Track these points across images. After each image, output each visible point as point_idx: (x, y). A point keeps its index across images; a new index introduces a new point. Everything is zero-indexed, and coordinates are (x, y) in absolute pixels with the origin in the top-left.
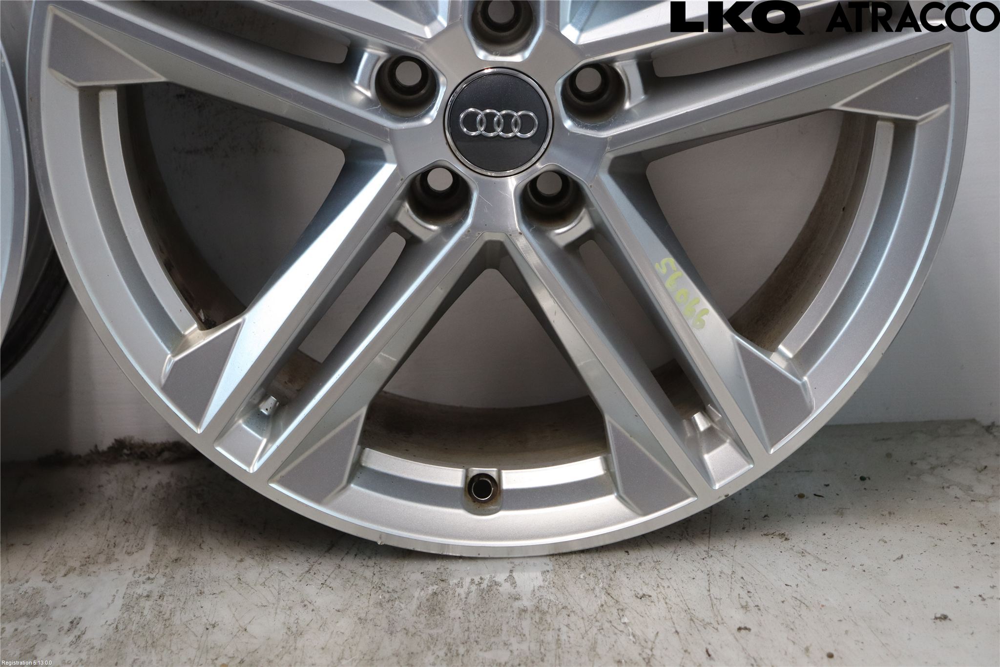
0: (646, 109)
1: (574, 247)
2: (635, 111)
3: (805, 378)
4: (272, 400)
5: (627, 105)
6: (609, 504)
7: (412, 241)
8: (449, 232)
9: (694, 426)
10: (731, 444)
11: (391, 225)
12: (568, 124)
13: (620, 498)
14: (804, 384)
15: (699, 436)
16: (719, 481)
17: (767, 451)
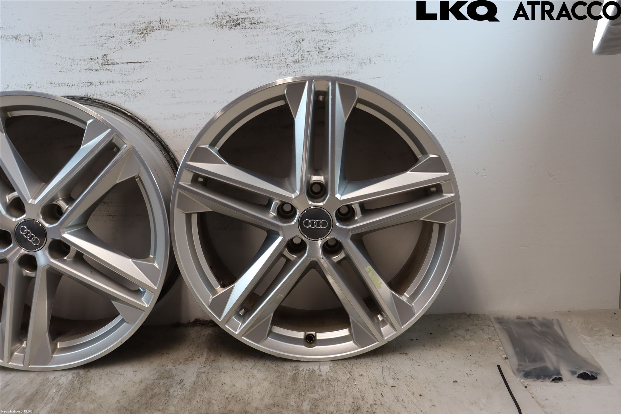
0: (362, 220)
1: (339, 262)
2: (359, 220)
3: (413, 304)
4: (243, 310)
5: (356, 218)
6: (350, 344)
7: (288, 260)
8: (300, 257)
9: (378, 319)
10: (389, 325)
11: (281, 255)
12: (338, 224)
13: (354, 342)
14: (412, 306)
15: (379, 321)
16: (386, 337)
17: (401, 327)
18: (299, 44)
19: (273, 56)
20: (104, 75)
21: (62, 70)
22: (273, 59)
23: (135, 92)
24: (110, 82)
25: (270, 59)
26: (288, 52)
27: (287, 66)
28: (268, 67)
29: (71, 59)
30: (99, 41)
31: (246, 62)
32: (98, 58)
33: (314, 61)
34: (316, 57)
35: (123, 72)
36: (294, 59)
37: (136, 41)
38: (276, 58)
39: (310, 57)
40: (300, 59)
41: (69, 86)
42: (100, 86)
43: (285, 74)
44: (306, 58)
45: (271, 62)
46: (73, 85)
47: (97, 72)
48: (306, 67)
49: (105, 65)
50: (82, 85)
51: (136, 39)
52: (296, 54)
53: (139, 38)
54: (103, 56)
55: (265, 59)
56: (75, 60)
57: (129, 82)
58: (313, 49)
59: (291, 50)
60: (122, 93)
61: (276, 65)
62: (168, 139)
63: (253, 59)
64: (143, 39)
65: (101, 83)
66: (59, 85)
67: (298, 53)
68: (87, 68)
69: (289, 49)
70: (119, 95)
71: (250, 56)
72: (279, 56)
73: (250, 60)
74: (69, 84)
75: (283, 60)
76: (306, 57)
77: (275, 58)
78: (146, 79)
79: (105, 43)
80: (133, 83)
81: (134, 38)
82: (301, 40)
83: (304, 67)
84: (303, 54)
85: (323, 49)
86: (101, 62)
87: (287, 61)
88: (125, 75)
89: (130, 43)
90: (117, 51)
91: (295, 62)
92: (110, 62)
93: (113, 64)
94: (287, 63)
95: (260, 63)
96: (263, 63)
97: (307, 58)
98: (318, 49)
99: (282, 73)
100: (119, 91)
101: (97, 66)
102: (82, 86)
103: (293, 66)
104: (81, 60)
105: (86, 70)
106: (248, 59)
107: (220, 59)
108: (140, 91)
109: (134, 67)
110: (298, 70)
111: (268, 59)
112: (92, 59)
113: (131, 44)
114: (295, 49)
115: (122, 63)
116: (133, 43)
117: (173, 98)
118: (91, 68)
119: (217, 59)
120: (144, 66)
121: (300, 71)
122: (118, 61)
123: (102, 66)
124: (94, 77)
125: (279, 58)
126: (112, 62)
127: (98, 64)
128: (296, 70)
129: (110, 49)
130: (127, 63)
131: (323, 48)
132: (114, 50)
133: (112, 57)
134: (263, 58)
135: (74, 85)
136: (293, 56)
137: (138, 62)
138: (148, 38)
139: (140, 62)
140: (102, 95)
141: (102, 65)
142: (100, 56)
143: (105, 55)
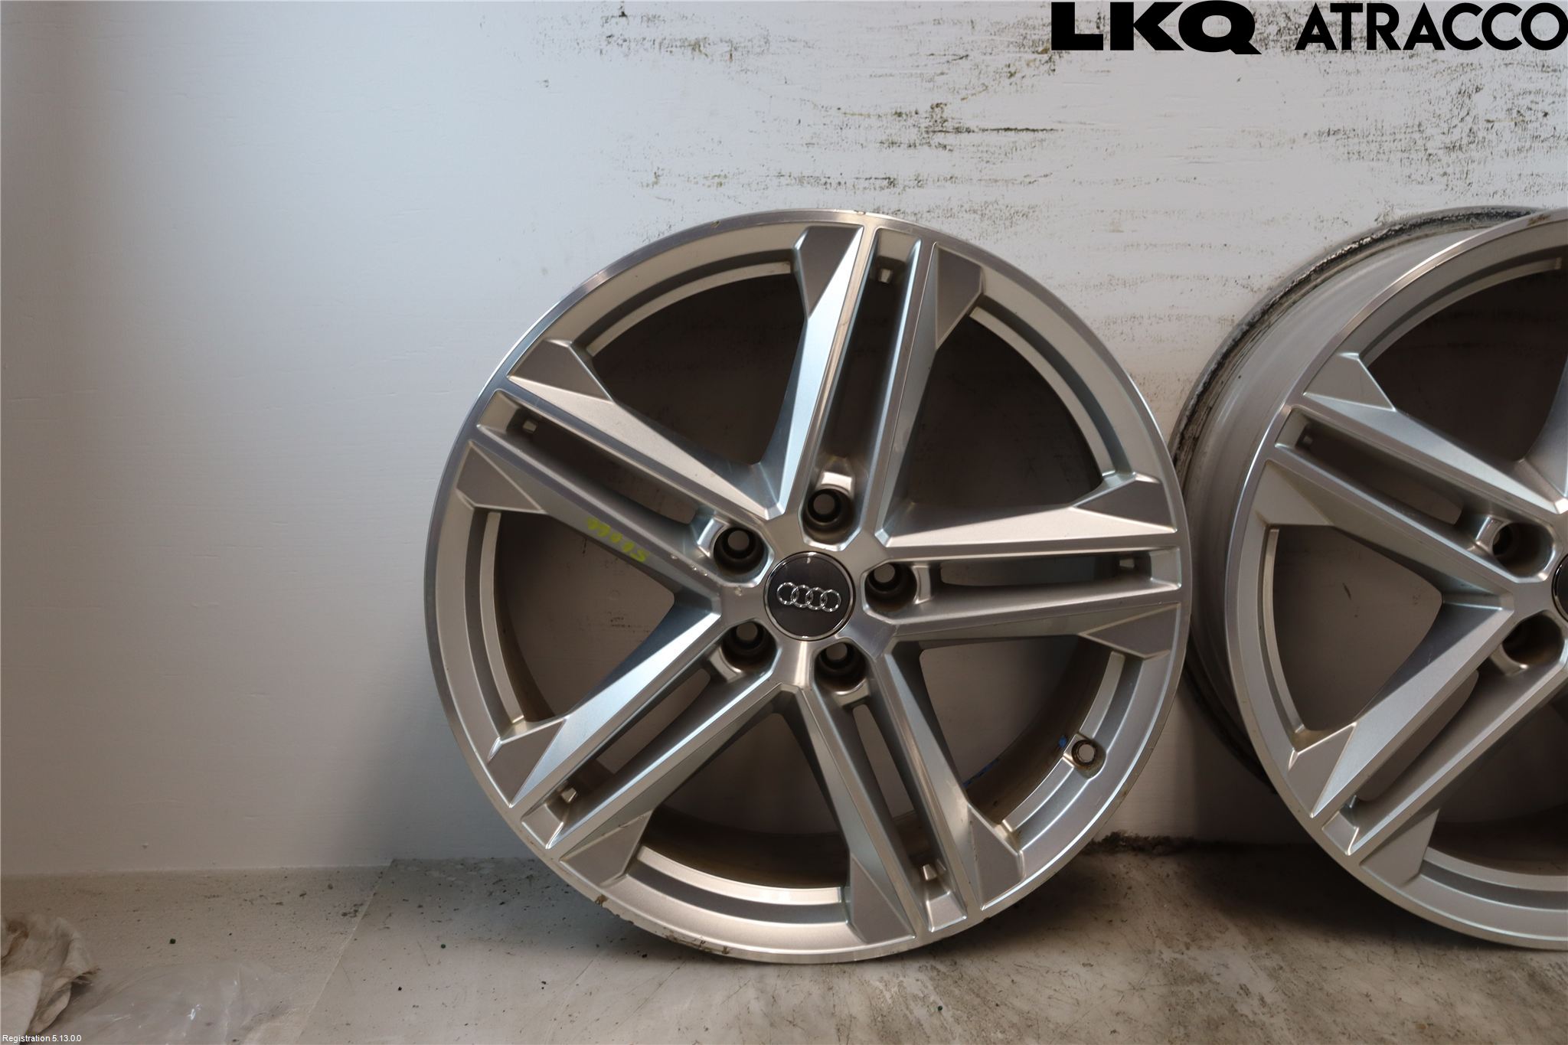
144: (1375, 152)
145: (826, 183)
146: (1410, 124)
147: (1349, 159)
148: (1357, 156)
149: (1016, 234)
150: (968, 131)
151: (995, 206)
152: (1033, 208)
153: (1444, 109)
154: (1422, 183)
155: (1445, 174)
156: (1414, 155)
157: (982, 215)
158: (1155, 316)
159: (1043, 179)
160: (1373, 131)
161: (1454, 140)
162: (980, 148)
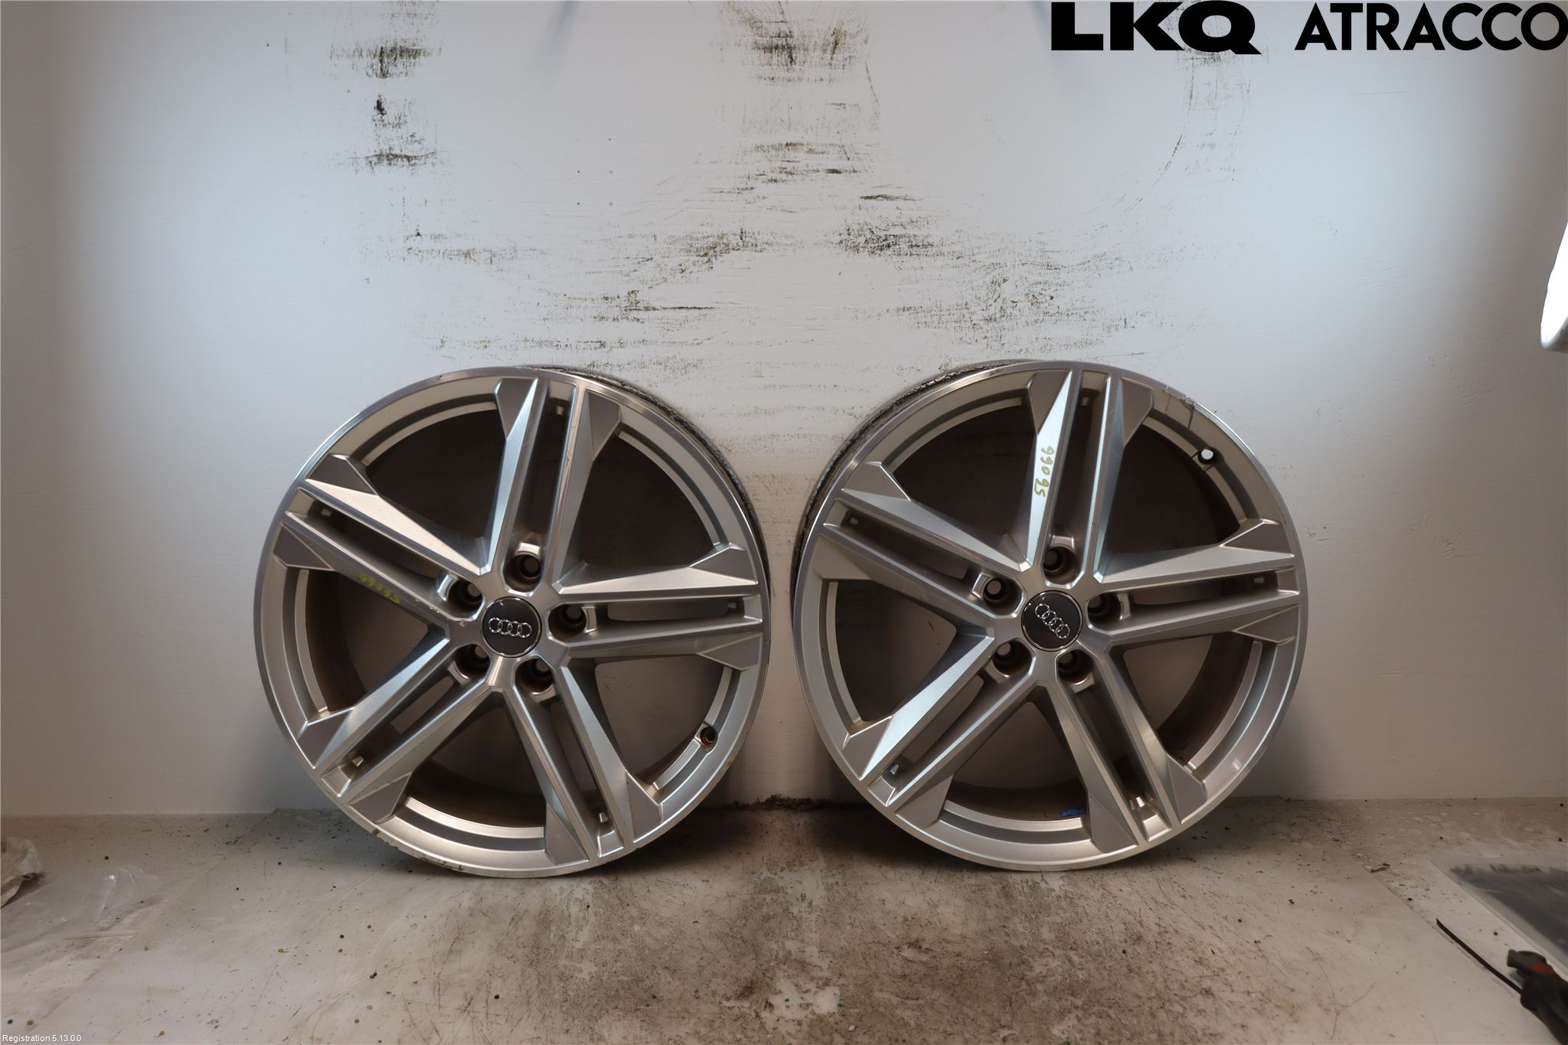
18: (998, 288)
19: (948, 308)
20: (628, 329)
21: (548, 317)
22: (947, 313)
23: (686, 363)
24: (639, 342)
25: (942, 313)
26: (976, 301)
27: (973, 328)
28: (939, 328)
29: (568, 296)
30: (624, 265)
31: (898, 315)
32: (618, 297)
33: (1024, 319)
34: (1026, 311)
35: (666, 325)
36: (986, 314)
37: (692, 268)
38: (955, 311)
39: (1016, 312)
40: (998, 315)
41: (559, 347)
42: (620, 349)
43: (969, 341)
44: (1009, 314)
45: (944, 318)
46: (567, 345)
47: (616, 323)
48: (1009, 330)
49: (631, 310)
50: (585, 345)
51: (694, 264)
52: (991, 305)
53: (700, 263)
54: (629, 294)
55: (933, 313)
56: (575, 299)
57: (674, 343)
58: (1022, 298)
59: (982, 298)
60: (660, 364)
61: (954, 324)
62: (743, 453)
63: (912, 311)
64: (707, 265)
65: (621, 344)
66: (540, 344)
67: (994, 304)
68: (596, 314)
69: (979, 296)
70: (655, 367)
71: (907, 306)
72: (959, 307)
73: (906, 313)
74: (559, 344)
75: (967, 316)
76: (1009, 311)
77: (952, 312)
78: (709, 339)
79: (635, 271)
80: (682, 346)
81: (691, 263)
82: (1001, 280)
83: (1004, 329)
84: (1004, 307)
85: (1040, 298)
86: (624, 304)
87: (974, 317)
88: (668, 330)
89: (683, 271)
90: (656, 285)
91: (989, 320)
92: (641, 305)
93: (647, 309)
94: (974, 322)
95: (924, 320)
96: (928, 319)
97: (1011, 313)
98: (1031, 297)
99: (964, 339)
100: (654, 360)
101: (616, 312)
102: (584, 349)
103: (985, 327)
104: (586, 300)
105: (595, 318)
106: (902, 310)
107: (849, 309)
108: (696, 362)
109: (686, 317)
110: (994, 335)
111: (939, 313)
112: (607, 299)
113: (684, 274)
114: (990, 295)
115: (665, 309)
116: (688, 271)
117: (757, 377)
118: (604, 315)
119: (845, 308)
120: (705, 315)
121: (997, 336)
122: (656, 305)
123: (625, 312)
124: (609, 332)
125: (959, 311)
126: (646, 305)
127: (618, 309)
128: (989, 335)
129: (643, 282)
130: (674, 308)
131: (1041, 296)
132: (650, 284)
133: (645, 296)
134: (930, 310)
135: (569, 345)
136: (985, 308)
137: (695, 308)
138: (716, 263)
139: (699, 308)
140: (622, 367)
141: (626, 310)
142: (623, 293)
143: (632, 292)
144: (937, 322)
145: (557, 346)
146: (959, 304)
147: (919, 327)
148: (924, 325)
149: (689, 379)
150: (654, 309)
151: (674, 360)
152: (700, 361)
153: (983, 293)
154: (970, 343)
155: (986, 337)
156: (963, 324)
157: (665, 366)
158: (788, 435)
159: (708, 341)
160: (934, 308)
161: (990, 314)
162: (663, 321)
